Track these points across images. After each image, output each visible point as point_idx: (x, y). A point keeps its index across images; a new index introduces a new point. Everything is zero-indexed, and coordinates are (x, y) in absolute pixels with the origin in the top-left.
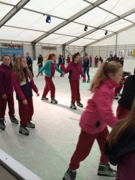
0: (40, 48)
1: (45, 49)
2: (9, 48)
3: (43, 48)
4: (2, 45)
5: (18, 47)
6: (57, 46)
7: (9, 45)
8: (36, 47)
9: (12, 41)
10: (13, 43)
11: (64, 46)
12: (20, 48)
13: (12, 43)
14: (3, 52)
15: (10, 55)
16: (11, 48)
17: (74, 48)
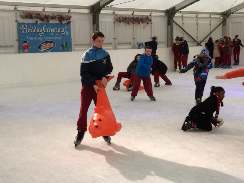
0: (111, 19)
1: (122, 23)
2: (36, 22)
3: (117, 21)
4: (22, 17)
5: (59, 19)
6: (153, 14)
7: (38, 15)
8: (102, 19)
9: (44, 6)
10: (47, 10)
11: (170, 13)
12: (64, 22)
13: (44, 10)
14: (23, 32)
15: (39, 38)
16: (43, 22)
17: (196, 19)
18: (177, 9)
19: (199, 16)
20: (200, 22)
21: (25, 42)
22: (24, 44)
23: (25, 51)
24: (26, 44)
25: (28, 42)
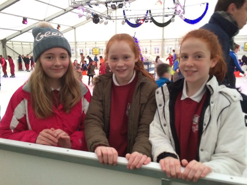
11: (4, 42)
17: (21, 45)
18: (7, 39)
19: (23, 43)
20: (24, 47)
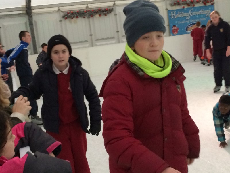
2: (183, 8)
4: (171, 5)
5: (203, 2)
7: (184, 2)
12: (208, 4)
14: (172, 18)
15: (187, 22)
16: (189, 7)
21: (174, 26)
22: (173, 28)
23: (175, 34)
24: (175, 28)
25: (177, 26)
